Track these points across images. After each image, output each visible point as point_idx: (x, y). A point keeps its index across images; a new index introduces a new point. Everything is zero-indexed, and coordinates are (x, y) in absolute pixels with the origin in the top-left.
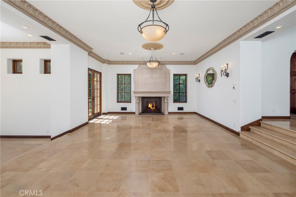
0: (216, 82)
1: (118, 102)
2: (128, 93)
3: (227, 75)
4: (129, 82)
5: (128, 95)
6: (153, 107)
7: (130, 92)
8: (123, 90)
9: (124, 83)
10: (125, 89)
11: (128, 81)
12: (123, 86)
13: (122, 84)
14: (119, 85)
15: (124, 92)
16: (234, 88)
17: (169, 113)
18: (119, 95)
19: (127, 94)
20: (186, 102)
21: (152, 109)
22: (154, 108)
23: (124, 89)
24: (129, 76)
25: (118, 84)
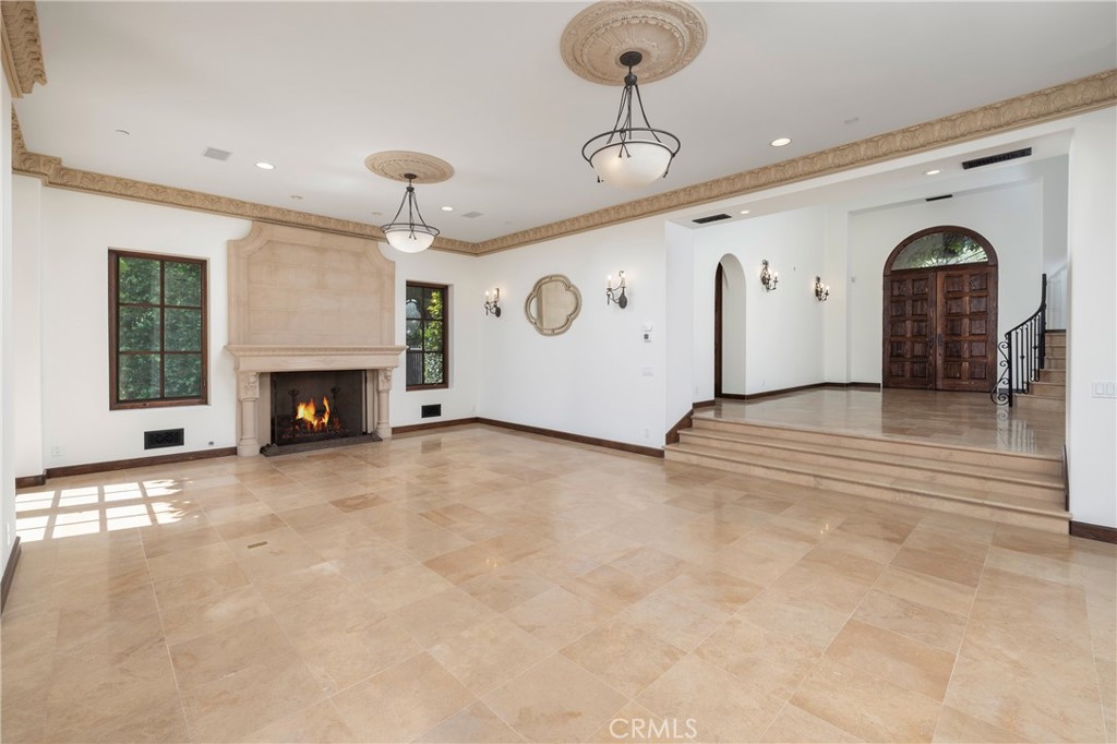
0: (577, 319)
1: (116, 403)
2: (185, 353)
3: (623, 302)
4: (189, 300)
5: (184, 365)
6: (319, 413)
7: (197, 348)
8: (148, 340)
9: (155, 300)
10: (167, 335)
11: (183, 295)
12: (151, 319)
13: (147, 305)
14: (124, 314)
15: (158, 349)
16: (646, 337)
17: (396, 431)
18: (123, 368)
19: (179, 360)
20: (444, 384)
21: (315, 423)
22: (326, 420)
23: (157, 333)
24: (191, 270)
25: (115, 304)
